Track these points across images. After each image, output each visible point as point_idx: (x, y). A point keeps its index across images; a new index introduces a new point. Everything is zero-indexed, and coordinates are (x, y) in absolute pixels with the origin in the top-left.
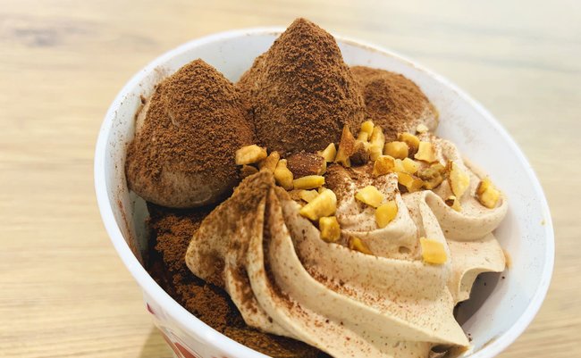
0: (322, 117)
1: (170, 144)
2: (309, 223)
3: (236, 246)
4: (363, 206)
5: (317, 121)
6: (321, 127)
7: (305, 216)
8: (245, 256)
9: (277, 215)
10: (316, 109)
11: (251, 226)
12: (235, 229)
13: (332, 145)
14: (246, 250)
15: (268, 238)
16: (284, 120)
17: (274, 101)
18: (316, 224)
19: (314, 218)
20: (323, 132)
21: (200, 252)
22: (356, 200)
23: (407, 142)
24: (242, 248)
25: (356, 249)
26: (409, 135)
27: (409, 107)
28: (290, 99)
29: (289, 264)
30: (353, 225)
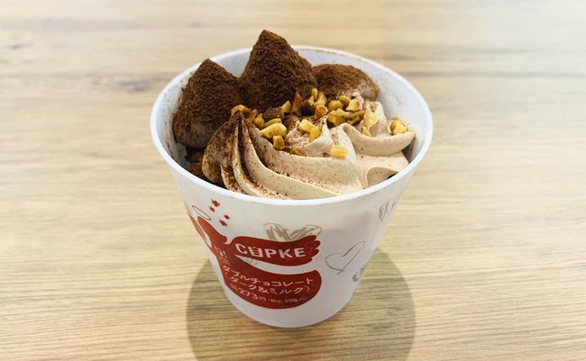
0: (280, 86)
1: (194, 107)
2: (266, 140)
3: (226, 155)
4: (303, 133)
5: (277, 88)
6: (281, 92)
7: (264, 137)
8: (231, 160)
9: (246, 133)
10: (276, 81)
11: (233, 141)
12: (225, 145)
13: (288, 102)
14: (231, 156)
15: (242, 149)
16: (259, 90)
17: (253, 80)
18: (271, 140)
19: (269, 137)
20: (281, 95)
21: (209, 162)
22: (298, 130)
23: (342, 101)
24: (229, 155)
25: (294, 153)
26: (344, 97)
27: (349, 83)
28: (261, 77)
29: (254, 162)
30: (296, 143)
